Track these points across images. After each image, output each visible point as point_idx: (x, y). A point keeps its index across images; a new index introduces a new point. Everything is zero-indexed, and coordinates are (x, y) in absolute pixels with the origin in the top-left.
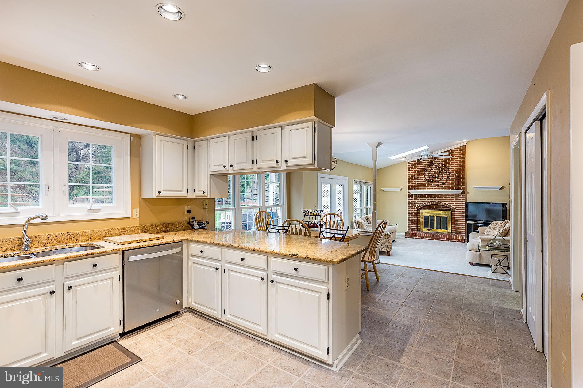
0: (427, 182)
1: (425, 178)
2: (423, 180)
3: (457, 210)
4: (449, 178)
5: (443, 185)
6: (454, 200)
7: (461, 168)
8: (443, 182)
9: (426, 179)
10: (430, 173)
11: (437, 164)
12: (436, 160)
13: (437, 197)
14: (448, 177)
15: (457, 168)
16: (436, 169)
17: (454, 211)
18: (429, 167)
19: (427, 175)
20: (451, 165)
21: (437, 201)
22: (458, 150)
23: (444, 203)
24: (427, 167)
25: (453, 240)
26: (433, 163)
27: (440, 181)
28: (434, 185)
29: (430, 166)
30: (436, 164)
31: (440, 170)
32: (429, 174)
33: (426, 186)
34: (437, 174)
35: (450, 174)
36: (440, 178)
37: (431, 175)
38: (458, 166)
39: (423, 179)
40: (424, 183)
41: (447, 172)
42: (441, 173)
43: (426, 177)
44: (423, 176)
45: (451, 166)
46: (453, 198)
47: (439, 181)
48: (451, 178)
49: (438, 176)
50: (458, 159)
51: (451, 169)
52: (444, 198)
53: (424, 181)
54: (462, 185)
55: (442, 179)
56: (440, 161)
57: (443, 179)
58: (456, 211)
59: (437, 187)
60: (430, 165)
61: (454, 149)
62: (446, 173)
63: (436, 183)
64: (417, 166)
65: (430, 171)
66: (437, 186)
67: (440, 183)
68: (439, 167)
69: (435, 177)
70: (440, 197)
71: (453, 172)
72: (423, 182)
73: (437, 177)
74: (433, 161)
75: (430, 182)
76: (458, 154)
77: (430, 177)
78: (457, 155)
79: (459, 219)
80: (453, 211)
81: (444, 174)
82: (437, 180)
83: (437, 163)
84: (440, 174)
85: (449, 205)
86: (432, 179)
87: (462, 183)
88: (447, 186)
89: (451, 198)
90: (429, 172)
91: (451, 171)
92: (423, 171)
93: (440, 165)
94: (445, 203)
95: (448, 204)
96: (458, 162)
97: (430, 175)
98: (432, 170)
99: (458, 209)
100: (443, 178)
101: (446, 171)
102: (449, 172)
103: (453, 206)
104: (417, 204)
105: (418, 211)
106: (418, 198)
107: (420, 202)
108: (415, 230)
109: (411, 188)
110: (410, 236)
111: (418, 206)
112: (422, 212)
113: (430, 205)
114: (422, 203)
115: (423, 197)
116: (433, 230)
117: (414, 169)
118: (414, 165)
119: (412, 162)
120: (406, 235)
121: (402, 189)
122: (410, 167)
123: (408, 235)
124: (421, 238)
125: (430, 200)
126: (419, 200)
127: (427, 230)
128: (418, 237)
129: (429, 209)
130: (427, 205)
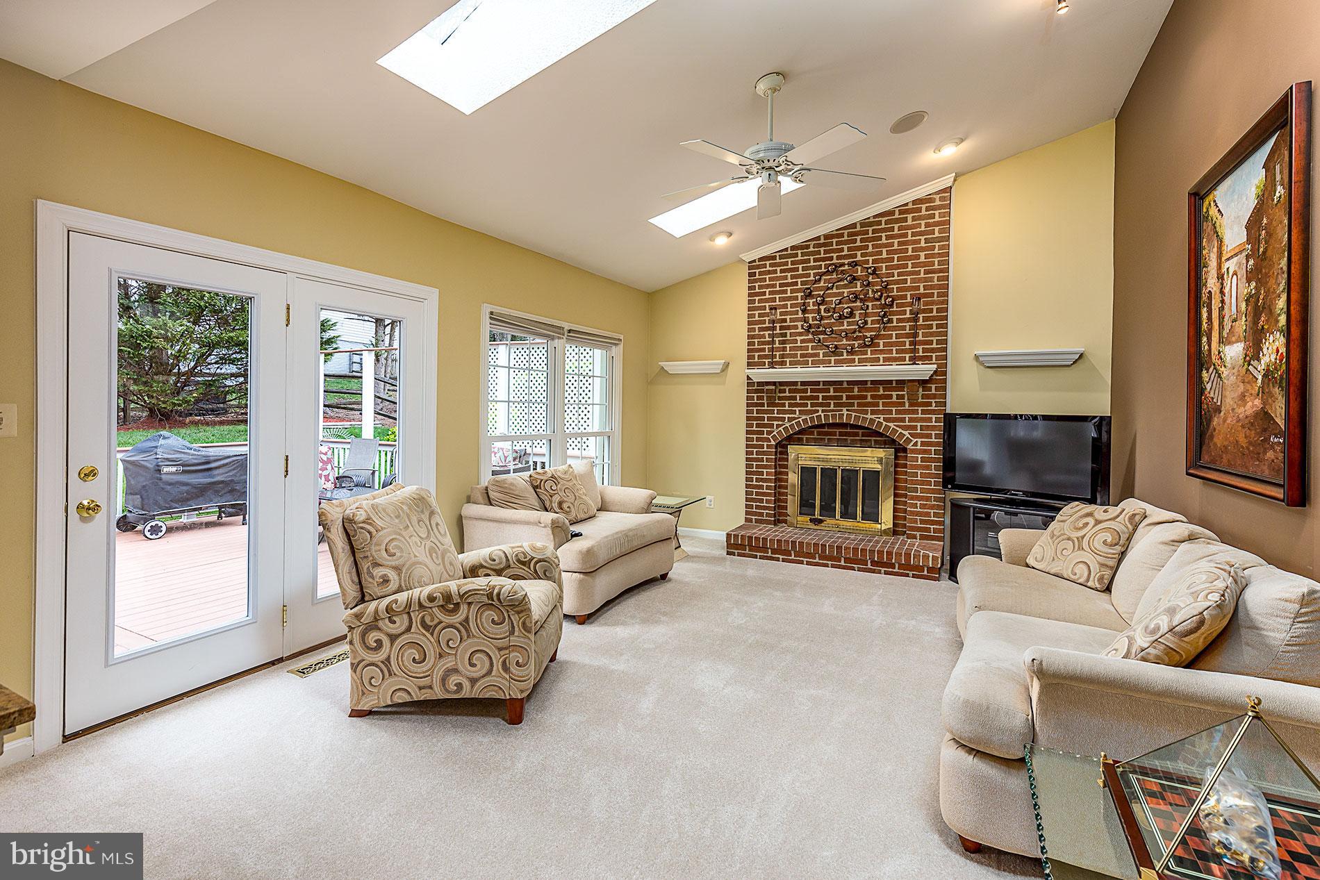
0: (810, 336)
1: (806, 320)
2: (800, 330)
3: (916, 444)
4: (890, 321)
5: (869, 346)
6: (907, 405)
7: (931, 279)
8: (868, 334)
9: (810, 326)
10: (823, 302)
11: (849, 264)
12: (846, 252)
13: (844, 395)
14: (884, 320)
15: (919, 280)
16: (845, 286)
17: (905, 450)
18: (820, 280)
19: (812, 311)
20: (898, 267)
21: (845, 409)
22: (924, 207)
23: (869, 416)
24: (812, 278)
25: (896, 570)
26: (835, 261)
27: (857, 334)
28: (836, 347)
29: (824, 274)
30: (843, 265)
31: (859, 289)
32: (819, 304)
33: (810, 351)
34: (846, 306)
35: (891, 305)
36: (857, 319)
37: (827, 310)
38: (922, 270)
39: (799, 324)
40: (802, 341)
41: (881, 296)
42: (861, 300)
43: (810, 316)
44: (800, 315)
45: (896, 272)
46: (902, 397)
47: (854, 332)
48: (895, 318)
49: (851, 314)
50: (923, 244)
51: (897, 282)
52: (869, 400)
53: (800, 334)
54: (934, 346)
55: (866, 323)
56: (859, 253)
57: (869, 325)
58: (913, 451)
59: (845, 357)
60: (823, 270)
61: (910, 206)
62: (879, 299)
63: (844, 342)
64: (779, 274)
65: (822, 293)
66: (847, 352)
67: (855, 339)
68: (854, 279)
69: (840, 317)
70: (856, 393)
71: (905, 297)
72: (799, 338)
73: (847, 318)
74: (835, 255)
75: (821, 337)
76: (923, 223)
77: (822, 318)
78: (918, 230)
79: (922, 483)
80: (900, 451)
81: (870, 304)
82: (845, 327)
83: (846, 262)
84: (858, 304)
85: (887, 427)
86: (830, 325)
87: (935, 339)
88: (882, 352)
89: (894, 399)
90: (819, 296)
91: (895, 293)
92: (799, 295)
93: (859, 268)
94: (873, 417)
95: (884, 423)
96: (922, 254)
97: (822, 308)
98: (828, 289)
99: (919, 440)
100: (869, 320)
101: (877, 291)
102: (888, 297)
103: (900, 430)
104: (775, 423)
105: (782, 447)
106: (780, 398)
107: (787, 416)
108: (768, 522)
109: (756, 360)
110: (742, 546)
111: (781, 429)
112: (793, 450)
113: (822, 426)
114: (795, 419)
115: (798, 395)
116: (829, 521)
117: (768, 286)
118: (769, 272)
119: (761, 259)
120: (729, 545)
121: (727, 365)
122: (756, 281)
123: (736, 546)
124: (781, 557)
125: (821, 405)
126: (784, 405)
127: (811, 520)
128: (770, 554)
129: (818, 442)
130: (810, 427)
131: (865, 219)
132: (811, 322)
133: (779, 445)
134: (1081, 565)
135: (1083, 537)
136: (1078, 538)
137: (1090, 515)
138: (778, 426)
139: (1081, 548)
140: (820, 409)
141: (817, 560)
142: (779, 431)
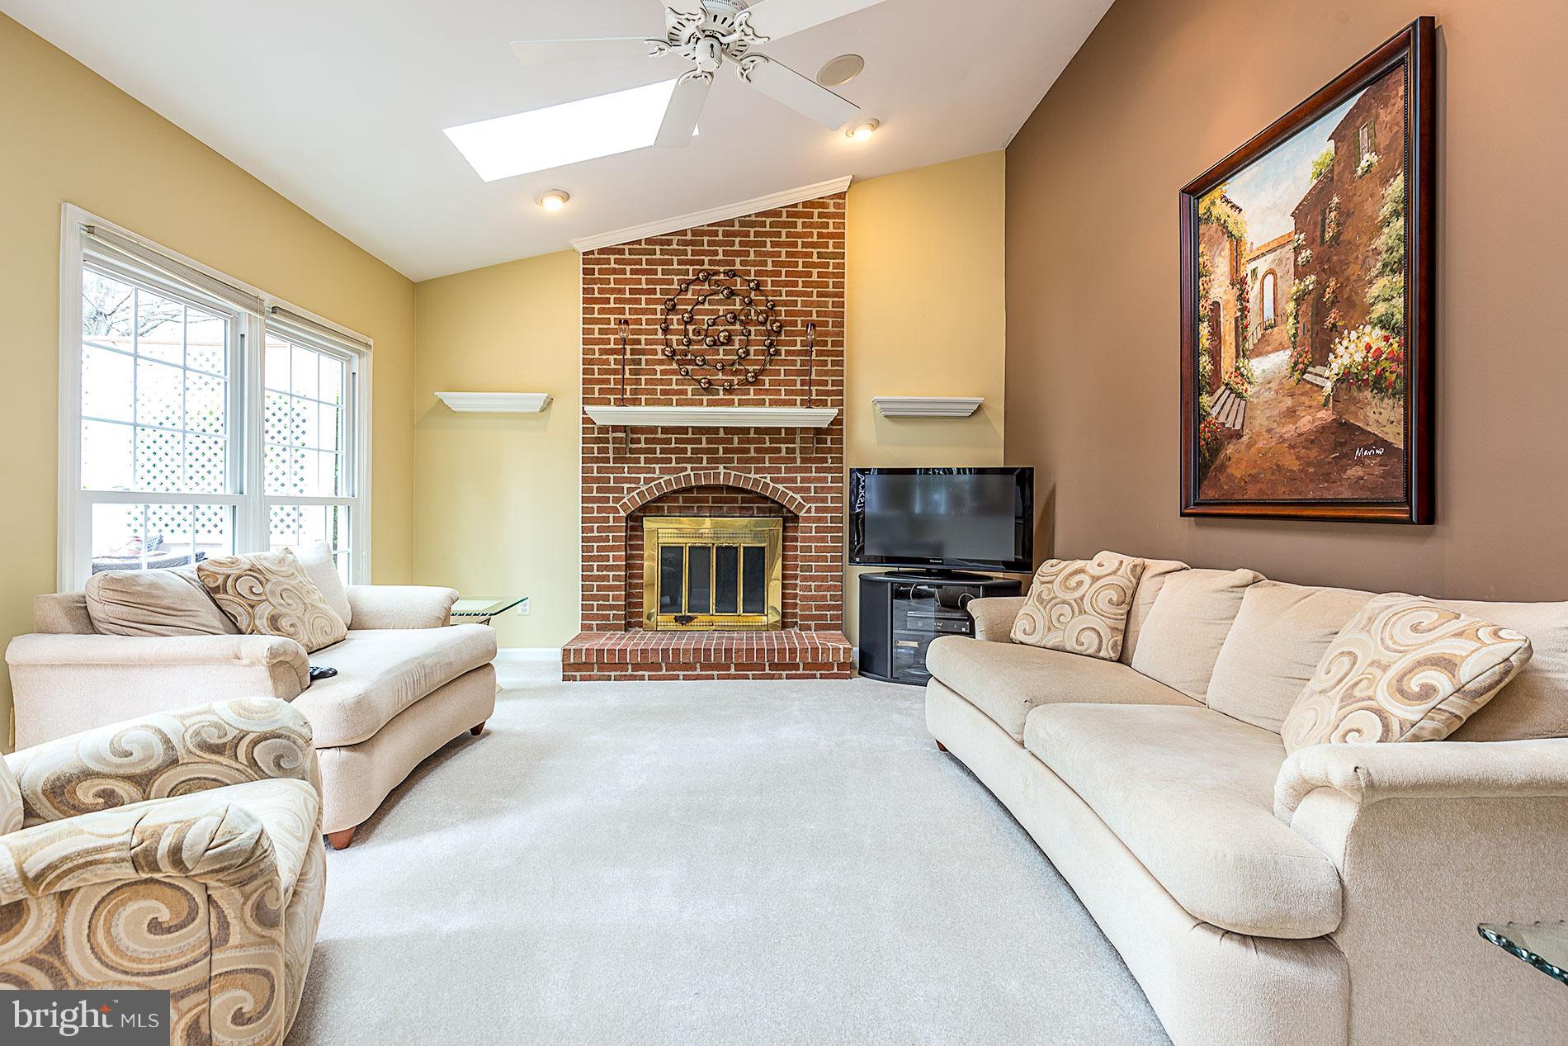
0: (675, 366)
1: (668, 343)
2: (660, 356)
3: (809, 511)
4: (778, 353)
5: (752, 384)
6: (799, 460)
7: (825, 304)
8: (751, 368)
9: (674, 352)
10: (691, 321)
11: (725, 273)
12: (720, 257)
13: (721, 447)
14: (772, 348)
15: (812, 304)
16: (720, 302)
17: (796, 518)
18: (687, 290)
19: (676, 332)
20: (786, 283)
21: (721, 466)
22: (816, 211)
23: (753, 476)
24: (675, 286)
25: (801, 672)
26: (706, 267)
27: (737, 366)
28: (710, 382)
29: (692, 282)
30: (717, 273)
31: (738, 307)
32: (686, 323)
33: (674, 386)
34: (722, 328)
35: (779, 333)
36: (737, 346)
37: (697, 332)
38: (815, 291)
39: (659, 348)
40: (663, 372)
41: (766, 320)
42: (742, 323)
43: (674, 338)
44: (660, 336)
45: (784, 290)
46: (793, 451)
47: (733, 364)
48: (783, 349)
49: (729, 341)
50: (815, 259)
51: (785, 304)
52: (752, 454)
53: (661, 362)
54: (829, 387)
55: (747, 353)
56: (738, 260)
57: (752, 357)
58: (806, 519)
59: (721, 396)
60: (691, 277)
61: (800, 208)
62: (764, 323)
63: (720, 376)
64: (628, 276)
65: (690, 308)
66: (725, 389)
67: (737, 372)
68: (732, 293)
69: (715, 343)
70: (736, 445)
71: (794, 324)
72: (658, 368)
73: (723, 344)
74: (706, 259)
75: (690, 368)
76: (815, 232)
77: (690, 342)
78: (810, 240)
79: (818, 559)
80: (790, 519)
81: (753, 329)
82: (721, 356)
83: (722, 269)
84: (738, 327)
85: (775, 490)
86: (702, 353)
87: (830, 379)
88: (767, 392)
89: (783, 453)
90: (686, 311)
91: (783, 317)
92: (659, 307)
93: (739, 279)
94: (757, 476)
95: (772, 484)
96: (815, 271)
97: (690, 328)
98: (698, 303)
99: (813, 505)
100: (752, 349)
101: (762, 312)
102: (776, 321)
103: (791, 493)
104: (626, 486)
105: (634, 521)
106: (632, 451)
107: (642, 476)
108: (616, 628)
109: (597, 395)
110: (587, 665)
111: (634, 494)
112: (649, 524)
113: (689, 490)
114: (654, 479)
115: (658, 447)
116: (701, 618)
117: (613, 291)
118: (614, 271)
119: (602, 251)
120: (567, 666)
121: (549, 403)
122: (595, 281)
123: (578, 666)
124: (646, 674)
125: (689, 460)
126: (637, 460)
127: (676, 619)
128: (630, 672)
129: (684, 511)
130: (674, 492)
131: (745, 217)
132: (675, 346)
133: (630, 518)
134: (1088, 633)
135: (1082, 599)
136: (1075, 600)
137: (1081, 571)
138: (630, 490)
139: (1082, 611)
140: (689, 466)
141: (698, 672)
142: (631, 499)
